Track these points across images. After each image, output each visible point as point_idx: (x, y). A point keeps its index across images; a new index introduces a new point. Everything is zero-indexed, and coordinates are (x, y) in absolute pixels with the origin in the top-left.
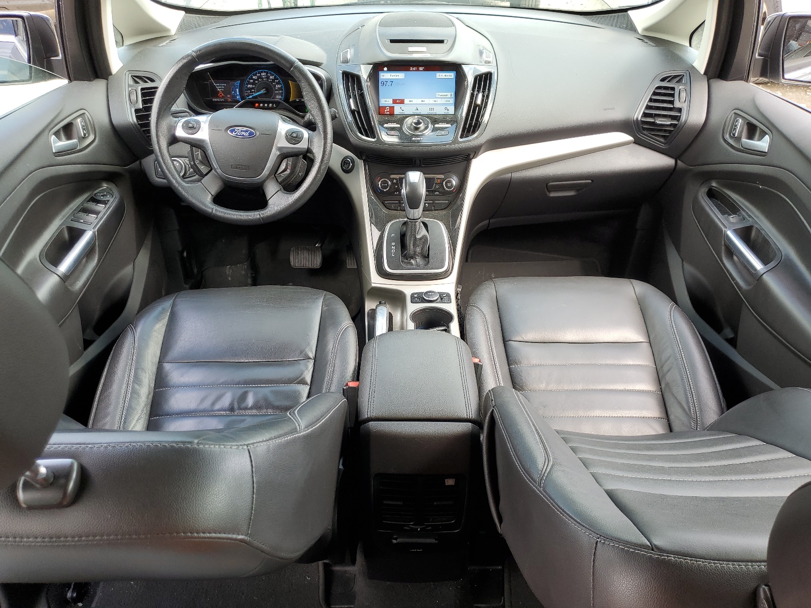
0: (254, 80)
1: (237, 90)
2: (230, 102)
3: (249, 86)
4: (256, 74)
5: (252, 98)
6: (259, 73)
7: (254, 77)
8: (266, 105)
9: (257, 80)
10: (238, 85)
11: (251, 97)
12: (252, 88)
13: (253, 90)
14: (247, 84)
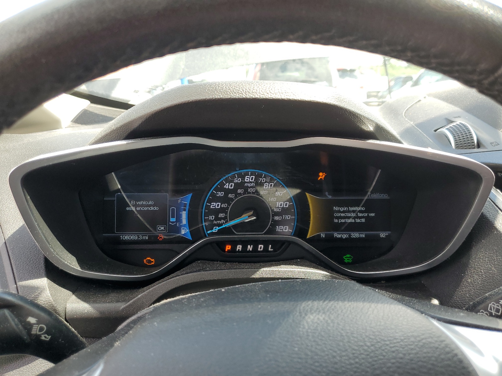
0: (228, 191)
1: (184, 215)
2: (165, 242)
3: (215, 205)
4: (233, 177)
5: (220, 232)
6: (240, 176)
7: (226, 186)
8: (250, 248)
9: (234, 191)
10: (188, 202)
11: (215, 230)
12: (222, 210)
13: (221, 215)
14: (210, 201)
